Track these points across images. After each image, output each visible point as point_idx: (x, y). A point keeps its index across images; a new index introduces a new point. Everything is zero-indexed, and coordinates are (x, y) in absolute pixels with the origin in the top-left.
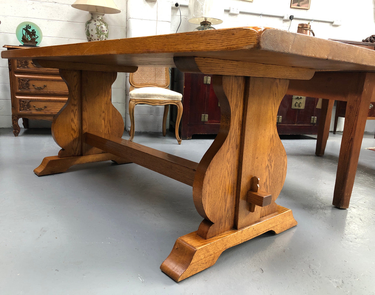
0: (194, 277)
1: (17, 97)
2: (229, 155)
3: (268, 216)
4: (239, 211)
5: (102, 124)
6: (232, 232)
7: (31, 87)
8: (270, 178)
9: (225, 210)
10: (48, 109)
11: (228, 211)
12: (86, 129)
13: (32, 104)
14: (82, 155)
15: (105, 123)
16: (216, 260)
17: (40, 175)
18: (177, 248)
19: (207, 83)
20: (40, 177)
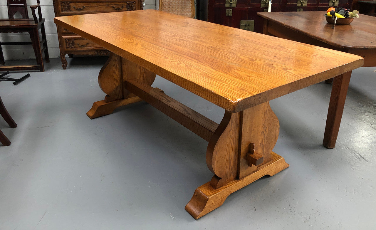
0: (208, 215)
1: (63, 37)
2: (231, 132)
3: (264, 165)
4: (240, 168)
5: (138, 73)
6: (235, 182)
8: (265, 139)
9: (230, 168)
10: (90, 45)
11: (232, 168)
12: (125, 77)
13: (76, 42)
14: (123, 98)
15: (140, 71)
16: (223, 202)
17: (92, 118)
18: (196, 195)
19: (229, 15)
20: (92, 120)
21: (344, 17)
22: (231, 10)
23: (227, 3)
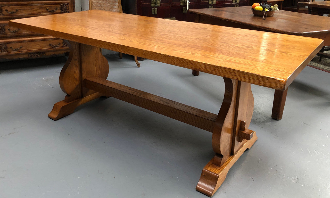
4: (235, 144)
5: (94, 70)
6: (231, 158)
7: (7, 31)
9: (228, 146)
10: (24, 48)
12: (84, 76)
13: (9, 46)
14: (82, 96)
15: (96, 69)
16: (225, 177)
17: (56, 119)
18: (204, 175)
19: (154, 14)
20: (56, 121)
21: (268, 11)
22: (156, 9)
23: (152, 3)
